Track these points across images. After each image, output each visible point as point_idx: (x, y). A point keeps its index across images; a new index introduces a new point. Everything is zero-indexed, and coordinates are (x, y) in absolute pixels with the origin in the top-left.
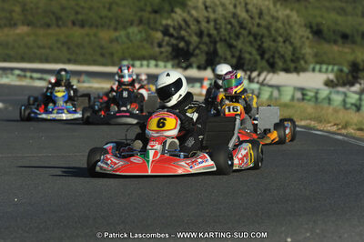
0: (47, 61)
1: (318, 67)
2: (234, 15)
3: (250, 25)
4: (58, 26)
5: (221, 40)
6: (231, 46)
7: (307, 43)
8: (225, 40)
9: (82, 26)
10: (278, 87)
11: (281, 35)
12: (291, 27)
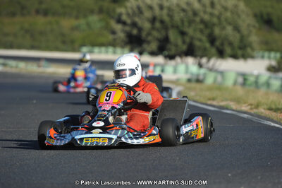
0: (11, 47)
1: (266, 54)
2: (188, 4)
3: (202, 14)
4: (23, 15)
5: (173, 26)
6: (183, 34)
7: (254, 31)
8: (177, 27)
9: (46, 13)
10: (222, 73)
11: (230, 24)
12: (239, 16)
